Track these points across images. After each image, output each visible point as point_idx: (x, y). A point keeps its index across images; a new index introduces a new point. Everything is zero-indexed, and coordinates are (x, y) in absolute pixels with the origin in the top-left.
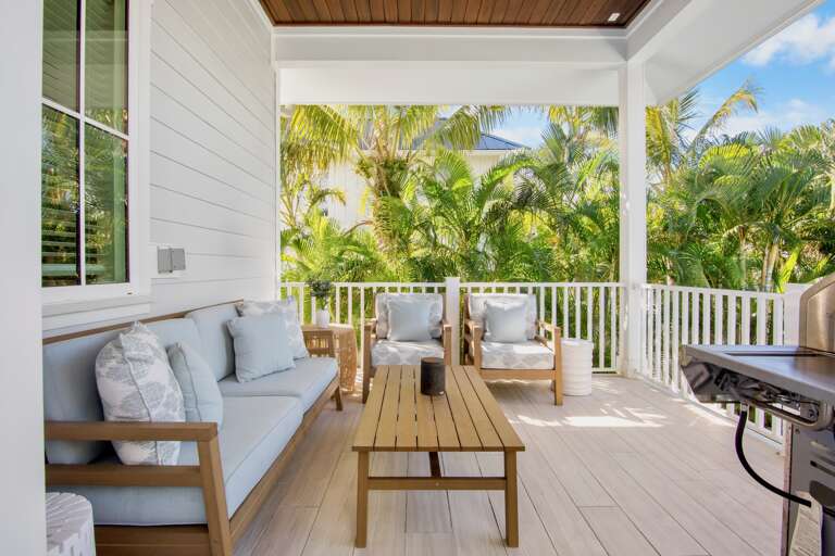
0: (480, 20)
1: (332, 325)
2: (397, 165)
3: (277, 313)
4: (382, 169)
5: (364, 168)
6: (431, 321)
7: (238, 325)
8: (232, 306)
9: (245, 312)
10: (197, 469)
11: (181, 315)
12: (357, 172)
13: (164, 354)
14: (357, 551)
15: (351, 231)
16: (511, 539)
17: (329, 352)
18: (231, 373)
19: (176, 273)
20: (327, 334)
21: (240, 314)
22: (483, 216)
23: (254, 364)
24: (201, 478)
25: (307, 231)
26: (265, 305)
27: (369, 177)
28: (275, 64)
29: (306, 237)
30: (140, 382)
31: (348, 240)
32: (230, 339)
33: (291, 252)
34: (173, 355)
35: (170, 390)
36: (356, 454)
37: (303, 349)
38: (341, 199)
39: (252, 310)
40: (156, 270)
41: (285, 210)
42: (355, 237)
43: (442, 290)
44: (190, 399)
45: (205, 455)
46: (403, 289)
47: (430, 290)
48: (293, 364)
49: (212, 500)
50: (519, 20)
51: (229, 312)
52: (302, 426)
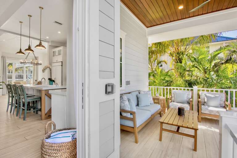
0: (203, 13)
1: (160, 97)
2: (181, 53)
3: (147, 93)
4: (177, 55)
5: (171, 55)
6: (187, 98)
7: (139, 95)
8: (138, 91)
9: (140, 93)
10: (133, 118)
11: (129, 93)
12: (170, 56)
13: (128, 100)
14: (160, 142)
15: (168, 72)
16: (195, 149)
17: (158, 103)
18: (138, 105)
19: (129, 85)
20: (158, 99)
21: (139, 93)
22: (212, 66)
23: (142, 103)
24: (133, 120)
25: (156, 72)
26: (144, 92)
27: (173, 57)
28: (147, 36)
29: (156, 74)
30: (125, 104)
31: (167, 74)
32: (138, 98)
33: (152, 78)
34: (129, 100)
35: (128, 106)
36: (160, 123)
37: (152, 102)
38: (166, 63)
39: (142, 93)
40: (125, 84)
41: (150, 67)
42: (169, 74)
43: (192, 90)
44: (131, 107)
45: (134, 116)
46: (180, 89)
47: (188, 90)
48: (150, 105)
49: (135, 124)
50: (218, 10)
51: (137, 93)
52: (151, 117)
